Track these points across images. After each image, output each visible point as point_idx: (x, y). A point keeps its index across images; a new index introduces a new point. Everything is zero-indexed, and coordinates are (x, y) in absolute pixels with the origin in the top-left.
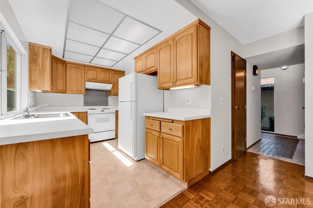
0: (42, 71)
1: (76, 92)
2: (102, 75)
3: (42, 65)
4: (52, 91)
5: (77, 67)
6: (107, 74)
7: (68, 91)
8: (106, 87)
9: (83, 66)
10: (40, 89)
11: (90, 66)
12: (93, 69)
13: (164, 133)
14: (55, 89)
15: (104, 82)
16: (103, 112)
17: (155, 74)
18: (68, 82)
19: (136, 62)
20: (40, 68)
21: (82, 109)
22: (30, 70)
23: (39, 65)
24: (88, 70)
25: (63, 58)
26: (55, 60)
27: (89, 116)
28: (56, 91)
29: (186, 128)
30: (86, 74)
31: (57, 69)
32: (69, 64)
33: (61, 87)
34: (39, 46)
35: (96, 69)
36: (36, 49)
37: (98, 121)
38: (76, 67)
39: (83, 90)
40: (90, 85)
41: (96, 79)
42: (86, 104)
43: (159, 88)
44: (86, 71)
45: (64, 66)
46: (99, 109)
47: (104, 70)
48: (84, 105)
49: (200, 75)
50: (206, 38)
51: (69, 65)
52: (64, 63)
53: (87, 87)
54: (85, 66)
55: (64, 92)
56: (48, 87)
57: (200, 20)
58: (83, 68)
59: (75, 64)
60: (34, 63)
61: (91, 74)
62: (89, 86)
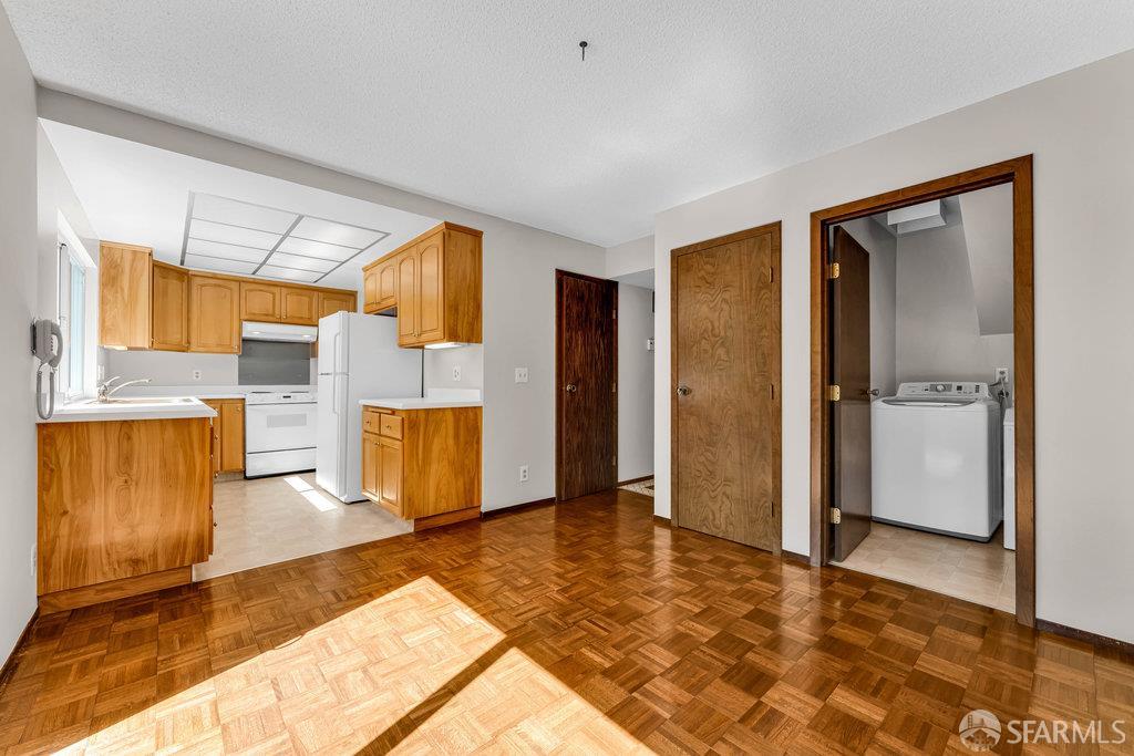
0: (132, 303)
1: (215, 349)
2: (289, 304)
3: (130, 288)
4: (152, 347)
5: (219, 286)
6: (306, 299)
7: (193, 347)
8: (301, 335)
9: (236, 281)
10: (123, 344)
11: (255, 282)
12: (262, 288)
13: (386, 436)
14: (159, 341)
15: (296, 321)
16: (288, 400)
17: (392, 313)
18: (194, 323)
19: (366, 279)
20: (126, 298)
21: (232, 391)
22: (103, 302)
23: (122, 290)
24: (251, 290)
25: (182, 263)
26: (160, 270)
27: (248, 409)
28: (161, 346)
29: (410, 422)
30: (243, 301)
31: (165, 293)
32: (198, 279)
33: (175, 336)
34: (122, 248)
35: (272, 289)
36: (117, 256)
37: (273, 422)
38: (215, 285)
39: (236, 343)
40: (253, 330)
41: (273, 315)
42: (245, 378)
43: (401, 346)
44: (243, 295)
45: (185, 285)
46: (278, 391)
47: (294, 290)
48: (240, 384)
49: (449, 326)
50: (469, 254)
51: (197, 281)
52: (182, 275)
53: (245, 335)
54: (240, 281)
55: (184, 348)
56: (143, 339)
57: (446, 223)
58: (234, 286)
59: (215, 277)
60: (112, 286)
61: (259, 302)
62: (251, 332)
